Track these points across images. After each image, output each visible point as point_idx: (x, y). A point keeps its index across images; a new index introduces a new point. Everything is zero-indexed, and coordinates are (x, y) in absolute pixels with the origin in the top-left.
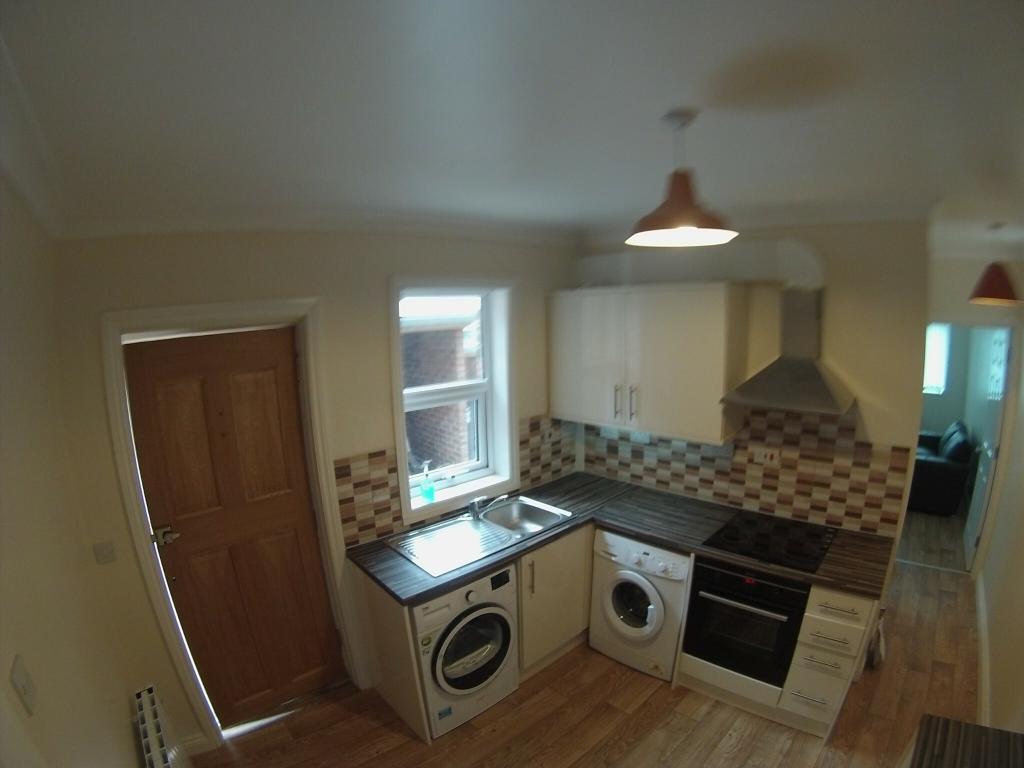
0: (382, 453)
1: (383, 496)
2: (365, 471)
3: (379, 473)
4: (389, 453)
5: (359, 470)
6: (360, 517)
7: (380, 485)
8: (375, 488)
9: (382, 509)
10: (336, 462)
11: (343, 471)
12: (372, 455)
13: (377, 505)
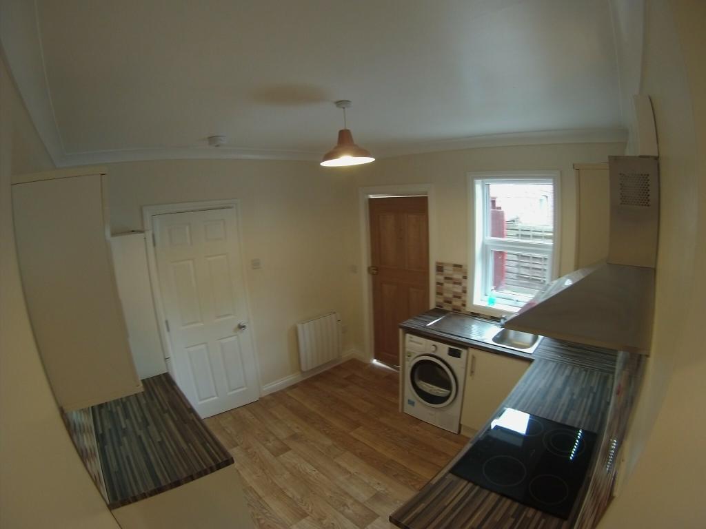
0: (460, 266)
1: (458, 289)
2: (451, 272)
3: (458, 276)
4: (464, 267)
5: (449, 271)
6: (446, 295)
7: (457, 283)
8: (455, 283)
9: (457, 296)
10: (437, 263)
11: (440, 269)
12: (456, 266)
13: (454, 292)
